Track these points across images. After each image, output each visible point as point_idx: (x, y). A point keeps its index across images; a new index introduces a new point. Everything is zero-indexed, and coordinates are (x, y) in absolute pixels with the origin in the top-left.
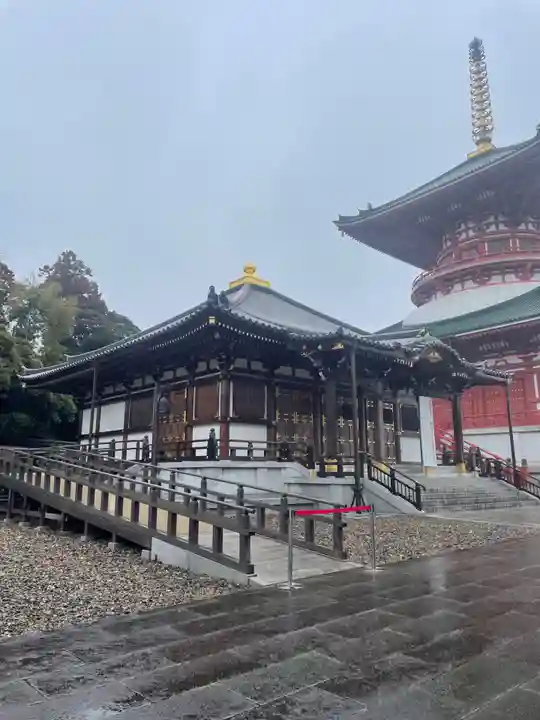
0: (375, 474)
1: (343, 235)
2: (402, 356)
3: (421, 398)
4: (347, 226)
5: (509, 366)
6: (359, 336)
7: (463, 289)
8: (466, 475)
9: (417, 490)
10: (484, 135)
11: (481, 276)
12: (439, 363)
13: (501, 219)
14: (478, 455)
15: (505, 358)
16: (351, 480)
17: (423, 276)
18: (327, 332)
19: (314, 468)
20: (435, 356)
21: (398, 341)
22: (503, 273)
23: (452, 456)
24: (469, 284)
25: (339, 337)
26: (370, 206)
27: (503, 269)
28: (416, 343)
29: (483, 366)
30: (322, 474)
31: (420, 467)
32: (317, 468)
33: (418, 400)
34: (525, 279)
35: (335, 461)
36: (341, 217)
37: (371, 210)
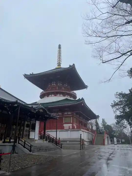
0: (20, 142)
1: (25, 79)
2: (33, 110)
3: (37, 121)
4: (26, 76)
5: (59, 115)
6: (24, 104)
7: (51, 96)
8: (45, 142)
9: (31, 147)
10: (59, 64)
11: (56, 94)
12: (42, 112)
13: (61, 82)
14: (49, 136)
15: (58, 113)
16: (12, 144)
17: (43, 92)
18: (13, 101)
19: (2, 140)
20: (41, 111)
21: (33, 106)
22: (60, 94)
23: (43, 137)
24: (53, 95)
25: (16, 102)
26: (33, 73)
27: (60, 93)
28: (37, 107)
29: (53, 114)
30: (4, 142)
31: (33, 140)
32: (3, 140)
33: (36, 122)
34: (64, 96)
35: (9, 138)
36: (25, 74)
37: (33, 74)
